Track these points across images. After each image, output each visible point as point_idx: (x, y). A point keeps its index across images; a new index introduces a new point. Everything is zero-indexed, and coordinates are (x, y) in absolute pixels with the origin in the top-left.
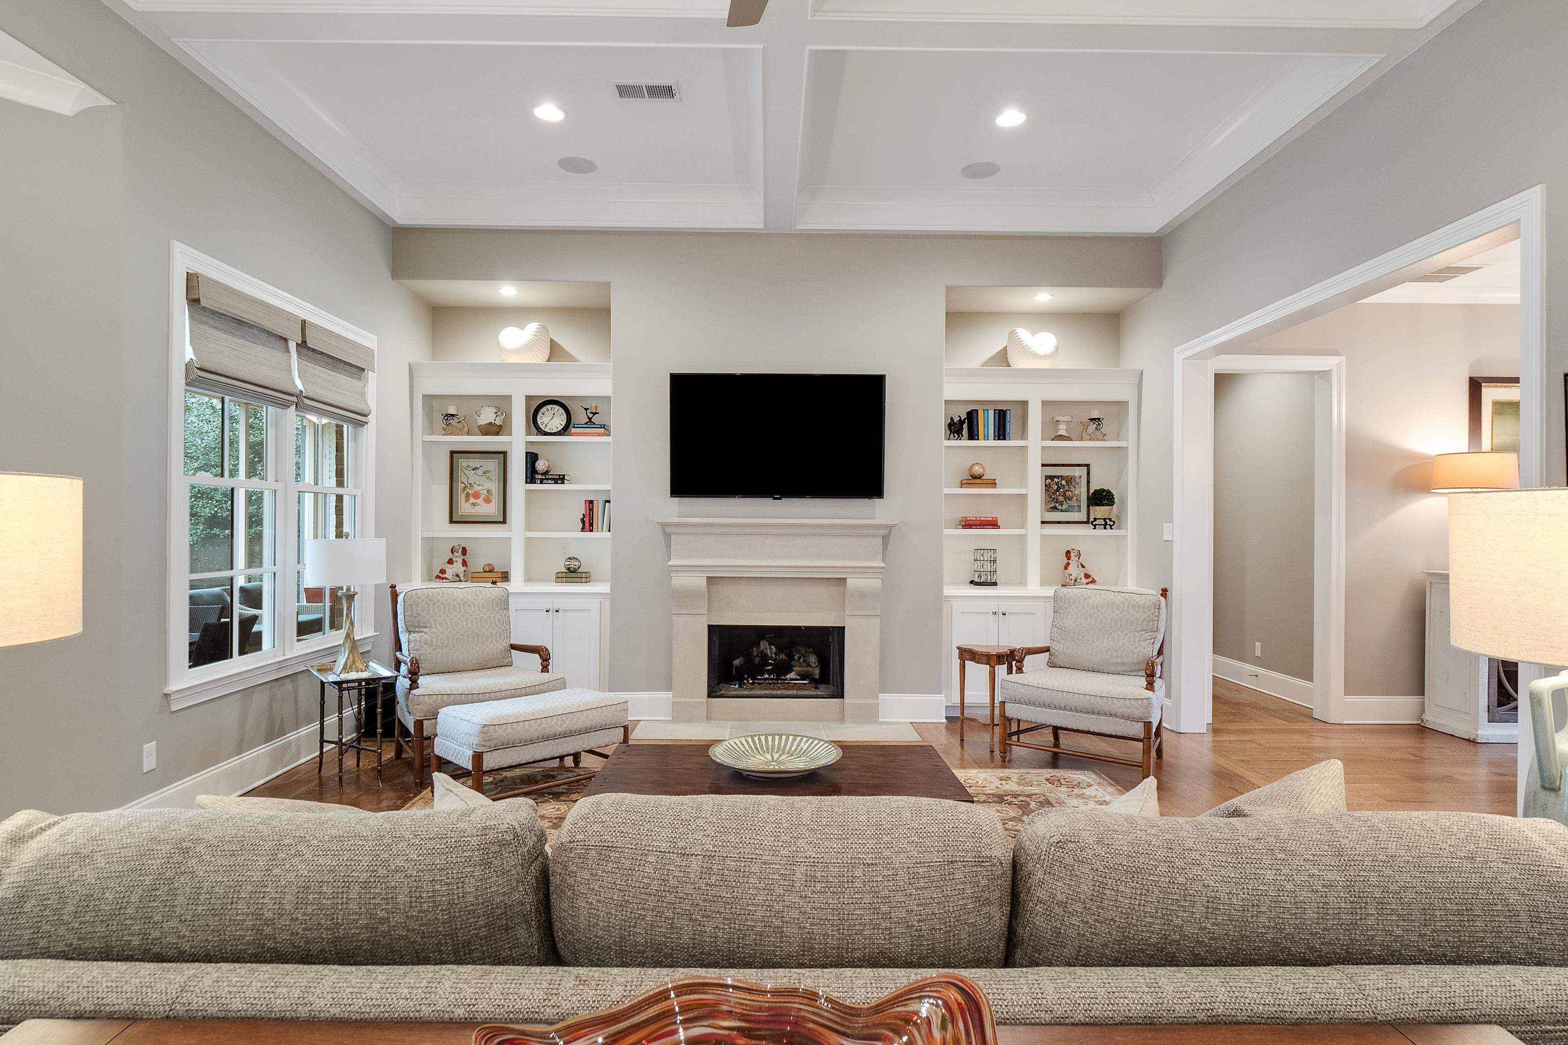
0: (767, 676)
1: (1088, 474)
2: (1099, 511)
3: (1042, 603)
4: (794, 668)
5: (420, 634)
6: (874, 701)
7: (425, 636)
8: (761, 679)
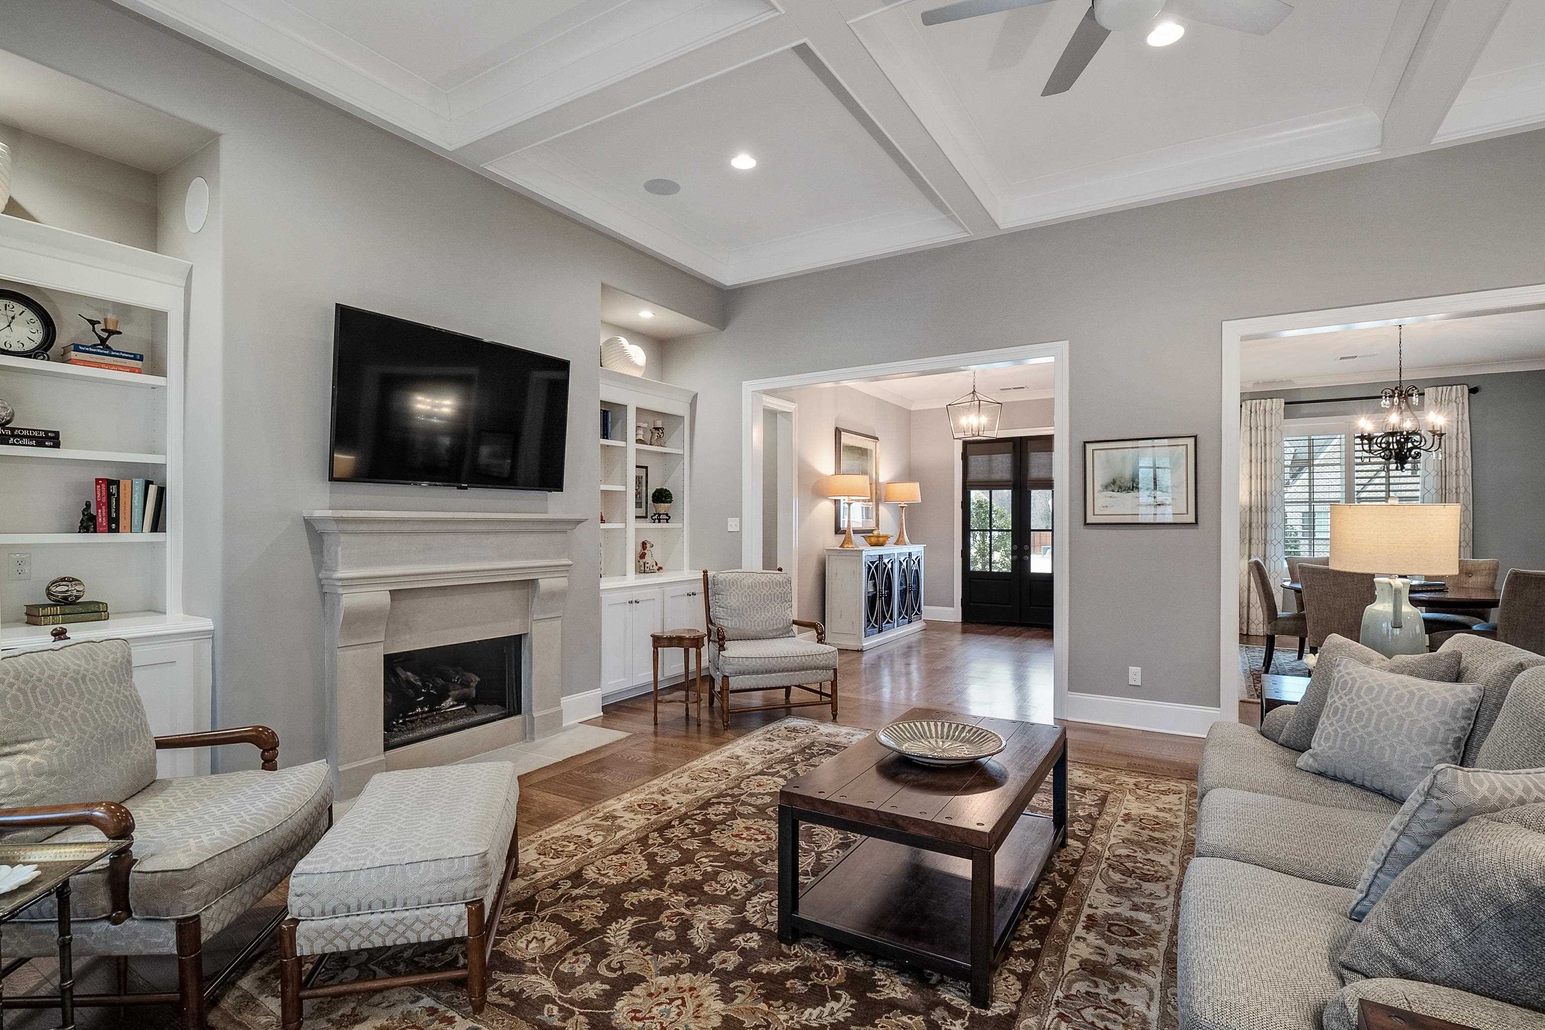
0: (419, 710)
1: (647, 475)
2: (663, 507)
3: (657, 590)
4: (450, 693)
5: (20, 758)
6: (557, 709)
7: (33, 759)
8: (412, 716)
